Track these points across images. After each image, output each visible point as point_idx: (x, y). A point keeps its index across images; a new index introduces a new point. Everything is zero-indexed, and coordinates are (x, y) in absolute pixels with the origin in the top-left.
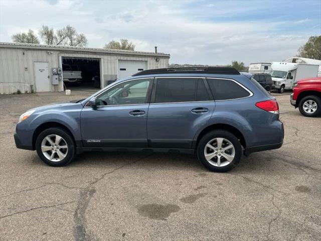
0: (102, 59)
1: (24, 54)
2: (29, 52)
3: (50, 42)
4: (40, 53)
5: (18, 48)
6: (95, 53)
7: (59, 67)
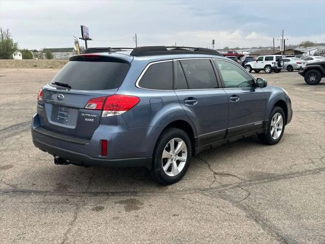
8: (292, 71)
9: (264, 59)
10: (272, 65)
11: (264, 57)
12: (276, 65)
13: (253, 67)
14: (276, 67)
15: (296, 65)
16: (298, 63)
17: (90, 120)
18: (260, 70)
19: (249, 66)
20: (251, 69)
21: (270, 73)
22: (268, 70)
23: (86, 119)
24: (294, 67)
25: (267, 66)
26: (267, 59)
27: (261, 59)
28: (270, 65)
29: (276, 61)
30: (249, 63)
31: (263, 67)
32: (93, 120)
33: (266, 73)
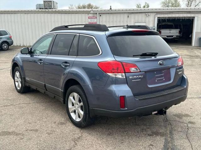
0: (196, 17)
1: (128, 17)
2: (133, 15)
3: (190, 4)
4: (140, 15)
5: (125, 13)
6: (189, 12)
7: (154, 26)
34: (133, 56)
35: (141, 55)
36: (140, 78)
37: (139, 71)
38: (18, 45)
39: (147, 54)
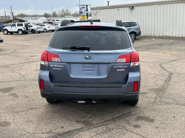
8: (35, 33)
9: (16, 25)
10: (23, 29)
11: (17, 23)
12: (26, 29)
13: (9, 31)
14: (26, 31)
15: (36, 29)
16: (37, 28)
17: (122, 70)
18: (13, 32)
19: (6, 30)
20: (8, 32)
21: (22, 34)
22: (20, 32)
23: (118, 70)
24: (36, 31)
25: (19, 30)
26: (19, 25)
27: (14, 25)
28: (21, 30)
29: (25, 26)
30: (5, 28)
31: (17, 31)
32: (124, 69)
33: (19, 34)
34: (63, 48)
35: (70, 48)
36: (60, 68)
37: (60, 61)
38: (150, 35)
39: (77, 47)
